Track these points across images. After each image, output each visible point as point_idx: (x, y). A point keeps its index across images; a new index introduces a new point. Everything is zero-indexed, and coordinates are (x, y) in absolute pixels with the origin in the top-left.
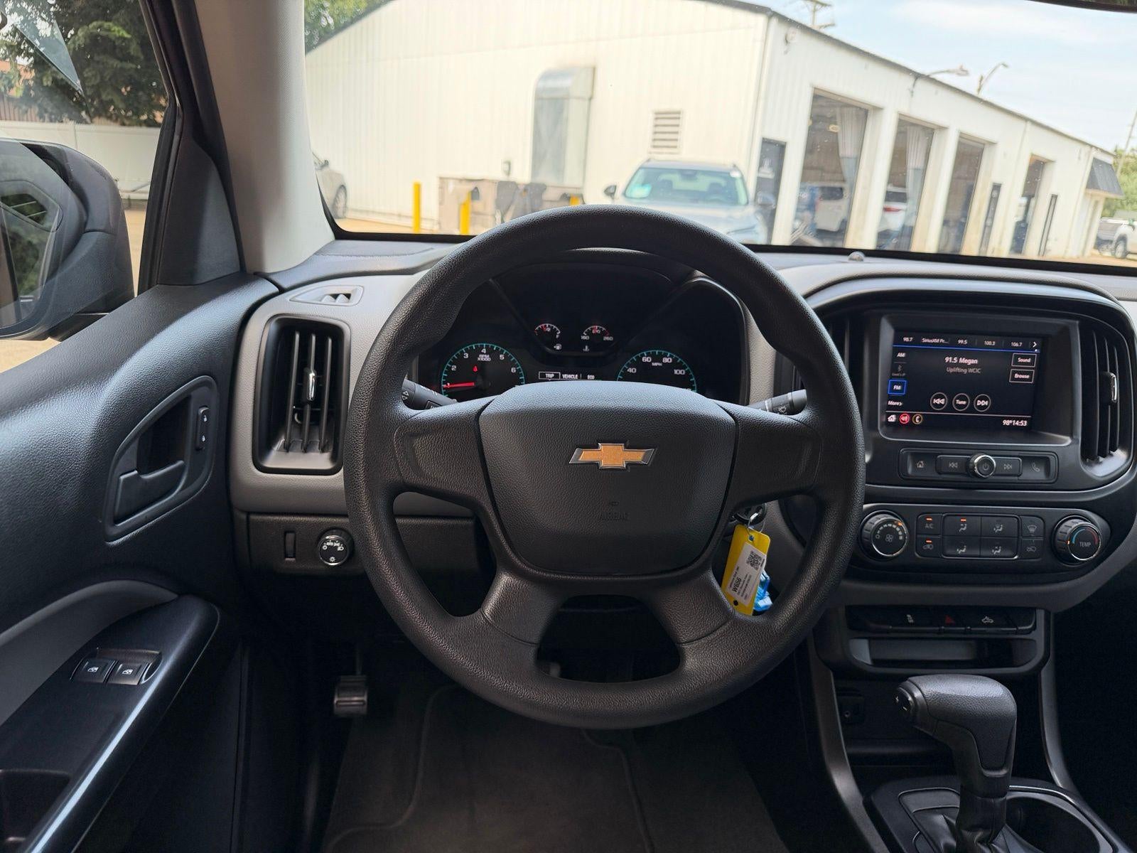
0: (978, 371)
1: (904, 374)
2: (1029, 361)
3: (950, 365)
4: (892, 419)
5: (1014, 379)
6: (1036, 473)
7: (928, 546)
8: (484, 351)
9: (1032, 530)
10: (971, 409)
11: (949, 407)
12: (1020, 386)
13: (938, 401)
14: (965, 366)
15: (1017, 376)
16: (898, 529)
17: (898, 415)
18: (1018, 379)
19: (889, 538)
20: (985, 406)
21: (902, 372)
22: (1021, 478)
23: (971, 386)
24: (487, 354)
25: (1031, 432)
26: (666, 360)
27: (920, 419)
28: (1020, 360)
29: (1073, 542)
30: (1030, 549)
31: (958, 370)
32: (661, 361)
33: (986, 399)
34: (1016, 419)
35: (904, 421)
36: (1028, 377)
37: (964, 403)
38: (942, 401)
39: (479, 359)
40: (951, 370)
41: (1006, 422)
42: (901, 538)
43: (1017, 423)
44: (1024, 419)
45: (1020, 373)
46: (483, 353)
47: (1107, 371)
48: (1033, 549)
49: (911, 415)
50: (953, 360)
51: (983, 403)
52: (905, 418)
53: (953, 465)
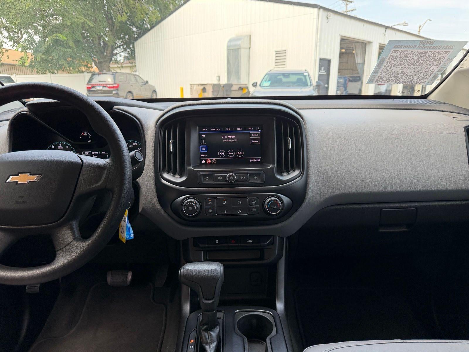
0: (236, 140)
1: (206, 144)
2: (257, 135)
3: (225, 139)
4: (203, 162)
5: (252, 143)
6: (256, 180)
7: (210, 211)
8: (60, 145)
9: (254, 203)
10: (236, 156)
11: (226, 156)
12: (254, 146)
13: (221, 154)
14: (230, 139)
15: (253, 141)
16: (194, 205)
17: (206, 160)
18: (254, 143)
19: (190, 208)
20: (241, 155)
21: (204, 143)
22: (249, 182)
23: (234, 147)
24: (61, 146)
25: (261, 164)
26: (134, 144)
27: (215, 161)
28: (253, 135)
30: (253, 210)
31: (228, 140)
33: (241, 152)
34: (255, 159)
35: (209, 162)
36: (258, 141)
37: (232, 154)
38: (223, 154)
39: (58, 148)
40: (225, 141)
41: (252, 160)
42: (195, 208)
43: (256, 161)
44: (259, 159)
45: (254, 140)
46: (60, 146)
47: (288, 137)
48: (255, 210)
49: (211, 160)
50: (225, 137)
51: (240, 153)
52: (209, 161)
53: (220, 178)
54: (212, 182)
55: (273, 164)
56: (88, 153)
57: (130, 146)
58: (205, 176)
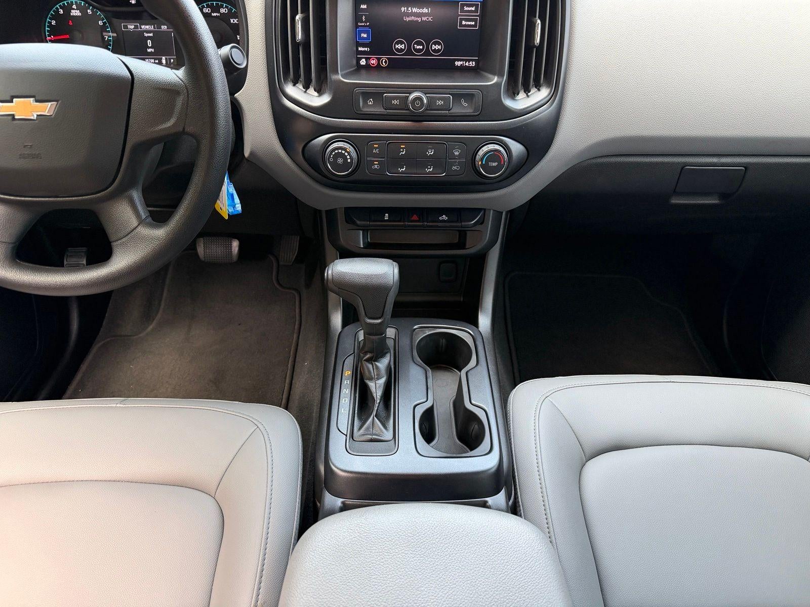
0: (430, 19)
1: (368, 24)
2: (473, 9)
3: (409, 15)
4: (363, 62)
5: (461, 25)
6: (464, 108)
7: (376, 166)
8: (74, 7)
9: (457, 153)
10: (427, 53)
11: (409, 52)
12: (467, 33)
13: (399, 46)
14: (418, 15)
15: (464, 23)
16: (346, 154)
17: (367, 59)
18: (465, 26)
19: (340, 161)
20: (439, 50)
21: (366, 22)
22: (450, 112)
23: (425, 33)
24: (77, 9)
25: (476, 72)
26: (223, 11)
27: (385, 62)
28: (466, 8)
29: (484, 163)
30: (454, 168)
31: (413, 18)
32: (219, 12)
33: (439, 44)
34: (466, 61)
35: (373, 64)
36: (473, 23)
37: (421, 47)
38: (402, 47)
39: (72, 14)
40: (408, 19)
41: (458, 63)
42: (349, 161)
43: (467, 64)
44: (472, 60)
45: (467, 20)
46: (74, 9)
47: (535, 17)
48: (458, 168)
49: (378, 59)
50: (407, 10)
51: (437, 47)
52: (373, 62)
53: (395, 102)
54: (379, 110)
55: (501, 75)
56: (133, 27)
57: (215, 14)
58: (366, 96)
